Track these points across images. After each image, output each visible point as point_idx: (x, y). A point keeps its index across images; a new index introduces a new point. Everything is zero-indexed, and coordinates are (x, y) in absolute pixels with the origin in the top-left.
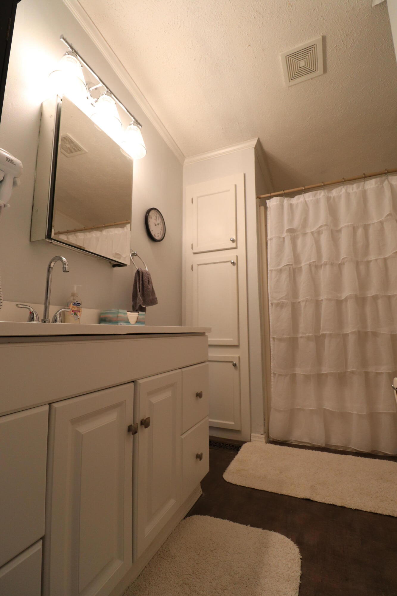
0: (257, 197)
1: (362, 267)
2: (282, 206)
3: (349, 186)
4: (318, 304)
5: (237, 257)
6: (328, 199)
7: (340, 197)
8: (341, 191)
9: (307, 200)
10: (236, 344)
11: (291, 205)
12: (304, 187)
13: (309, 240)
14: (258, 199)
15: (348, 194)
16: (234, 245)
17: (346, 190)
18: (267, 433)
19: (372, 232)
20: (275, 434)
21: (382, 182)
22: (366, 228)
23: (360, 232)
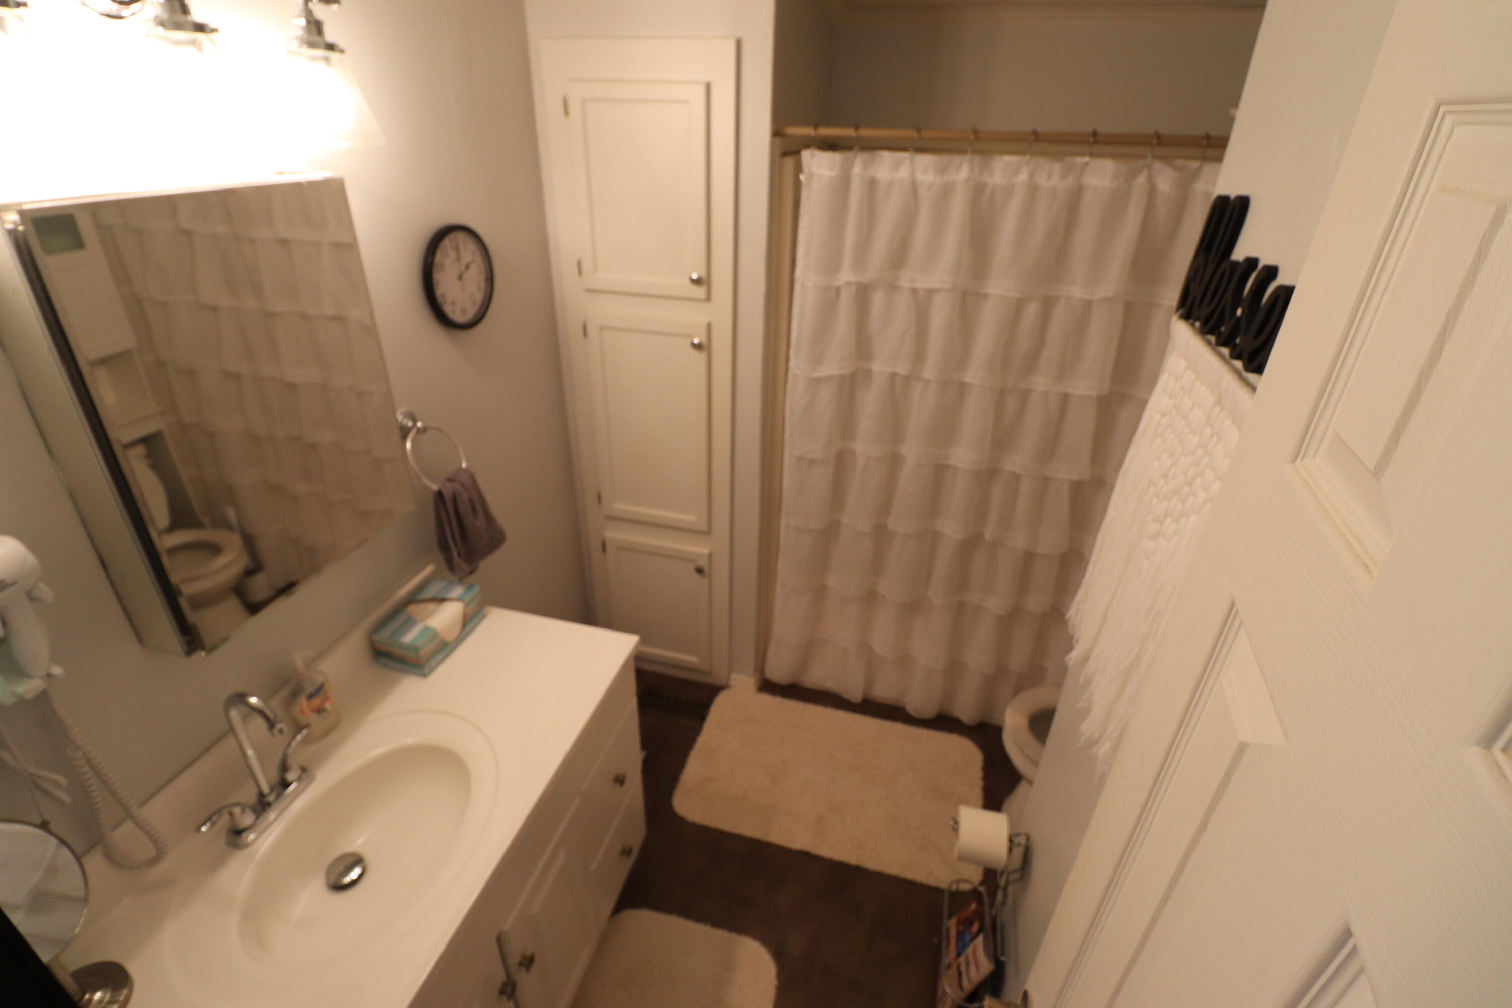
0: (777, 133)
1: (1011, 403)
2: (845, 181)
3: (1041, 160)
4: (894, 461)
5: (709, 326)
6: (978, 190)
7: (1009, 190)
8: (1017, 172)
9: (921, 177)
10: (704, 527)
11: (872, 185)
12: (918, 130)
13: (903, 308)
14: (778, 140)
15: (1033, 189)
16: (700, 292)
17: (1031, 176)
18: (760, 669)
19: (1060, 317)
20: (777, 672)
21: (1132, 176)
22: (1048, 304)
23: (1032, 311)
